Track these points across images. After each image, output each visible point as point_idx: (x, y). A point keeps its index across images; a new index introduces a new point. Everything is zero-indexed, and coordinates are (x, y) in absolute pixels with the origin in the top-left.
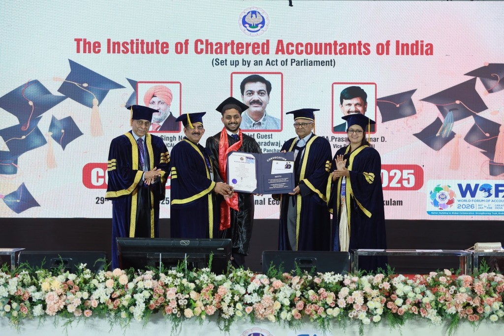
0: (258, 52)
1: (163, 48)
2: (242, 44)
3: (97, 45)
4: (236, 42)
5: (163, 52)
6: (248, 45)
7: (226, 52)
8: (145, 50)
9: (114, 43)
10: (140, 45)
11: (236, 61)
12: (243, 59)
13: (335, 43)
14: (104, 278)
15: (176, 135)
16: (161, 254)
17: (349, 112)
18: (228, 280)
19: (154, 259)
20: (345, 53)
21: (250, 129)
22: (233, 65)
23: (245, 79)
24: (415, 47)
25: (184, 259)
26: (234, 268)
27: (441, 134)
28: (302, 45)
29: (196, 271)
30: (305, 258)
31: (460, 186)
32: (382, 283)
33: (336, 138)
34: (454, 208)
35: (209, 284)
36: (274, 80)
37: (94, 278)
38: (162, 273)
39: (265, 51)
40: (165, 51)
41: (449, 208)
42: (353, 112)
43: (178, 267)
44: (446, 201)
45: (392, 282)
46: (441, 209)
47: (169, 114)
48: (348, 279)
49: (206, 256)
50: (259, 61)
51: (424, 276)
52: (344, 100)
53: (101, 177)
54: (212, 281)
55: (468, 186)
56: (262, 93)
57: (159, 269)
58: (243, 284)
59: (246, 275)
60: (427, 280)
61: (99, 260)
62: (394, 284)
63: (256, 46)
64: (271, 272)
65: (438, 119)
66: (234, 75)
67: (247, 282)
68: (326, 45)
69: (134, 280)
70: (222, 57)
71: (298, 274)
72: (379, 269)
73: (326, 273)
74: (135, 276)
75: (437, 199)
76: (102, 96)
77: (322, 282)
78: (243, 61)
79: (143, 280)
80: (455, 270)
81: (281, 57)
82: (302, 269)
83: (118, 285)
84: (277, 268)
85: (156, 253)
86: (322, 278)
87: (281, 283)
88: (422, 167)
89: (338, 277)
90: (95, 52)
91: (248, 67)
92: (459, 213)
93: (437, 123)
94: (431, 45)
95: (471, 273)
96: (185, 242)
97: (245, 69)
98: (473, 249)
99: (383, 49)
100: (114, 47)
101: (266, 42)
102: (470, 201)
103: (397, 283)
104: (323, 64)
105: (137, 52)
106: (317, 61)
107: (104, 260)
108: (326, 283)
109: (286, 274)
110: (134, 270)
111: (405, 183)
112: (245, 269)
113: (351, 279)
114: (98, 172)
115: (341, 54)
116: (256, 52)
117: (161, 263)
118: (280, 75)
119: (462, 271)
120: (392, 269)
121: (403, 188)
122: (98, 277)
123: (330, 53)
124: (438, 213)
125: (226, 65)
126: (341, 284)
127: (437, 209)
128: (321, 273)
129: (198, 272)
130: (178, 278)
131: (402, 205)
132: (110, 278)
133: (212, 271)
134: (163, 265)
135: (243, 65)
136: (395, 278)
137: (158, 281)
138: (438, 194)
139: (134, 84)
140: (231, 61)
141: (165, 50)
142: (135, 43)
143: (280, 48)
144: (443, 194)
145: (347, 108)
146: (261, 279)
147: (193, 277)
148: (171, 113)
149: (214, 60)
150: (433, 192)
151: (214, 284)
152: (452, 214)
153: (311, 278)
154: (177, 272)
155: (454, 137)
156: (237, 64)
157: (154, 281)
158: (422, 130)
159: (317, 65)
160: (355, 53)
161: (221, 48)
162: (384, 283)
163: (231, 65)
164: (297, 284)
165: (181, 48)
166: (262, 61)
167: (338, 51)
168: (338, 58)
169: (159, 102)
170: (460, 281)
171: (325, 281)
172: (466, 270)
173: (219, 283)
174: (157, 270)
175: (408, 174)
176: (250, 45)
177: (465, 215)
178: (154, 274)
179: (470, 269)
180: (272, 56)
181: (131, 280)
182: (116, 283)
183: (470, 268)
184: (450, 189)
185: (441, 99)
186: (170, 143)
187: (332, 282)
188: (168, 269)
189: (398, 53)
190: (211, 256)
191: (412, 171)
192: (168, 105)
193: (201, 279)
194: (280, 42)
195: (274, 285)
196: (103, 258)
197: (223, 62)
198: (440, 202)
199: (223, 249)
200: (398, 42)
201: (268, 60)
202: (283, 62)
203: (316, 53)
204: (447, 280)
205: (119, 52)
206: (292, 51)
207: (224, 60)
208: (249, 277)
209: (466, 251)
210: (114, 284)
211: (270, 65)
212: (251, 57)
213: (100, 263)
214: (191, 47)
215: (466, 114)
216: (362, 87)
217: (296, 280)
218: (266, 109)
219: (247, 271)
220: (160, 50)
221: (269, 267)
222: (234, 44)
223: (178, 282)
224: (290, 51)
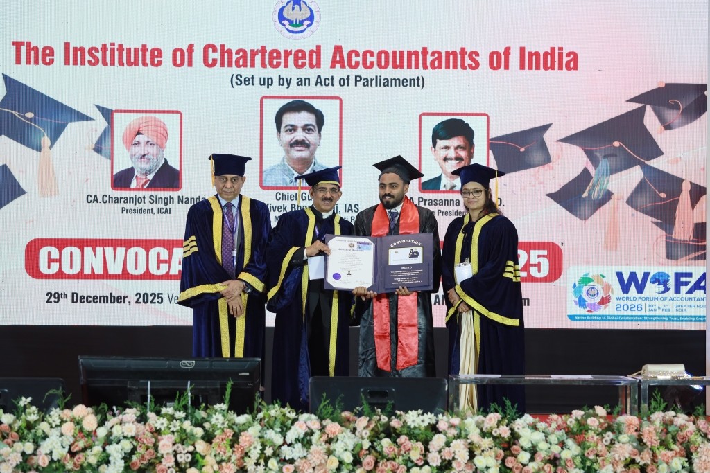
0: (303, 65)
1: (152, 57)
2: (278, 52)
3: (48, 52)
4: (268, 49)
5: (153, 64)
6: (287, 53)
7: (253, 65)
8: (125, 61)
9: (75, 50)
10: (117, 53)
11: (268, 79)
12: (279, 76)
13: (425, 51)
14: (60, 420)
15: (175, 194)
16: (149, 382)
17: (445, 159)
18: (256, 423)
19: (137, 390)
20: (440, 67)
21: (291, 185)
22: (264, 84)
23: (283, 107)
24: (549, 57)
25: (186, 389)
26: (265, 405)
27: (590, 194)
28: (372, 54)
29: (206, 409)
30: (377, 389)
31: (620, 275)
32: (498, 427)
33: (425, 201)
34: (610, 310)
35: (225, 429)
36: (329, 109)
37: (43, 420)
38: (151, 411)
39: (315, 64)
40: (156, 62)
41: (602, 311)
42: (452, 159)
43: (177, 402)
44: (598, 299)
45: (514, 426)
46: (588, 311)
47: (163, 161)
48: (444, 421)
49: (221, 385)
50: (305, 79)
51: (563, 417)
52: (438, 140)
53: (55, 261)
54: (230, 424)
55: (633, 276)
56: (309, 130)
57: (146, 406)
58: (279, 430)
59: (284, 415)
60: (568, 423)
61: (51, 392)
62: (516, 430)
63: (299, 55)
64: (323, 410)
65: (585, 171)
66: (265, 100)
67: (286, 426)
68: (410, 53)
69: (106, 423)
70: (246, 72)
71: (366, 413)
72: (493, 406)
73: (410, 412)
74: (109, 416)
75: (585, 297)
76: (56, 134)
77: (403, 427)
78: (280, 78)
79: (121, 424)
80: (612, 407)
81: (339, 73)
82: (372, 406)
83: (81, 430)
84: (332, 404)
85: (141, 381)
86: (403, 420)
87: (339, 427)
88: (560, 245)
89: (429, 418)
90: (44, 62)
91: (288, 87)
92: (619, 318)
93: (585, 177)
94: (575, 55)
95: (637, 413)
96: (188, 364)
97: (283, 91)
98: (640, 374)
99: (499, 60)
100: (75, 55)
101: (315, 49)
102: (634, 299)
103: (520, 427)
104: (405, 84)
105: (112, 63)
106: (395, 80)
107: (60, 392)
108: (409, 427)
109: (346, 414)
110: (106, 407)
111: (534, 271)
112: (283, 406)
113: (448, 422)
114: (49, 253)
115: (433, 67)
116: (300, 64)
117: (149, 396)
118: (338, 101)
119: (622, 409)
120: (513, 406)
121: (530, 279)
122: (49, 419)
123: (417, 67)
124: (584, 318)
125: (253, 84)
126: (434, 429)
127: (583, 312)
128: (402, 412)
129: (208, 411)
130: (176, 420)
131: (528, 305)
132: (68, 420)
133: (230, 409)
134: (153, 400)
135: (280, 84)
136: (518, 420)
137: (145, 424)
138: (585, 289)
139: (108, 114)
140: (261, 78)
141: (156, 60)
142: (109, 49)
143: (338, 59)
144: (593, 288)
145: (443, 153)
146: (307, 421)
147: (199, 418)
148: (165, 159)
149: (234, 77)
150: (577, 285)
151: (233, 429)
152: (606, 320)
153: (386, 419)
154: (176, 410)
155: (610, 199)
156: (270, 83)
157: (139, 425)
158: (560, 187)
159: (395, 85)
160: (455, 67)
161: (245, 58)
162: (501, 427)
163: (261, 84)
164: (364, 428)
165: (182, 57)
166: (309, 79)
167: (428, 64)
168: (429, 74)
169: (147, 143)
170: (619, 425)
171: (409, 424)
172: (628, 408)
173: (241, 428)
174: (143, 407)
175: (539, 256)
176: (290, 53)
177: (628, 320)
178: (139, 414)
179: (636, 406)
180: (325, 71)
181: (101, 423)
182: (78, 427)
183: (635, 403)
184: (603, 279)
185: (590, 139)
186: (165, 207)
187: (420, 426)
188: (161, 406)
189: (522, 67)
190: (229, 385)
191: (545, 252)
192: (162, 147)
193: (213, 421)
194: (338, 49)
195: (327, 430)
196: (58, 389)
197: (249, 80)
198: (589, 301)
199: (248, 374)
200: (522, 50)
201: (319, 77)
202: (342, 81)
203: (395, 66)
204: (600, 423)
205: (83, 63)
206: (357, 64)
207: (250, 77)
208: (289, 418)
209: (629, 378)
210: (75, 429)
211: (322, 85)
212: (292, 72)
213: (54, 397)
214: (198, 56)
215: (629, 163)
216: (466, 120)
217: (362, 422)
218: (317, 155)
219: (286, 408)
220: (148, 61)
221: (320, 404)
222: (266, 51)
223: (176, 425)
224: (353, 64)
